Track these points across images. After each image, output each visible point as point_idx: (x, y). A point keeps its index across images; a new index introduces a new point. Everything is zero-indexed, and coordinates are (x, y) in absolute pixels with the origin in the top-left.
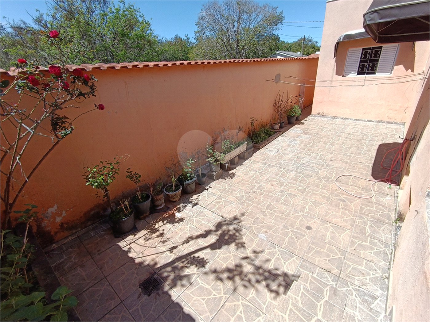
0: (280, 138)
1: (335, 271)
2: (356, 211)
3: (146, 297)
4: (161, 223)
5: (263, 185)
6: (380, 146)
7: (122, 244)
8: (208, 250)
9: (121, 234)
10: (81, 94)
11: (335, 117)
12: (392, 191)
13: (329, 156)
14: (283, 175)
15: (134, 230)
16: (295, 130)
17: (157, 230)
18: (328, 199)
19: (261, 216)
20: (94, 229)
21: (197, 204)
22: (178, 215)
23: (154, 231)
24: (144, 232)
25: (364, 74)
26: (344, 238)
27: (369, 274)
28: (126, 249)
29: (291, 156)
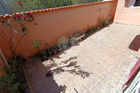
0: (99, 32)
1: (103, 78)
2: (117, 59)
3: (47, 77)
4: (55, 58)
5: (88, 48)
6: (137, 36)
7: (43, 63)
8: (66, 67)
9: (44, 60)
10: (30, 21)
11: (122, 24)
12: (134, 53)
13: (115, 39)
14: (96, 45)
15: (47, 60)
16: (105, 29)
17: (53, 60)
18: (109, 54)
19: (84, 59)
20: (37, 58)
21: (66, 53)
22: (60, 56)
23: (52, 60)
24: (50, 60)
25: (137, 6)
26: (110, 68)
27: (114, 80)
28: (44, 64)
29: (100, 39)
